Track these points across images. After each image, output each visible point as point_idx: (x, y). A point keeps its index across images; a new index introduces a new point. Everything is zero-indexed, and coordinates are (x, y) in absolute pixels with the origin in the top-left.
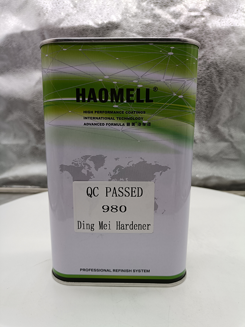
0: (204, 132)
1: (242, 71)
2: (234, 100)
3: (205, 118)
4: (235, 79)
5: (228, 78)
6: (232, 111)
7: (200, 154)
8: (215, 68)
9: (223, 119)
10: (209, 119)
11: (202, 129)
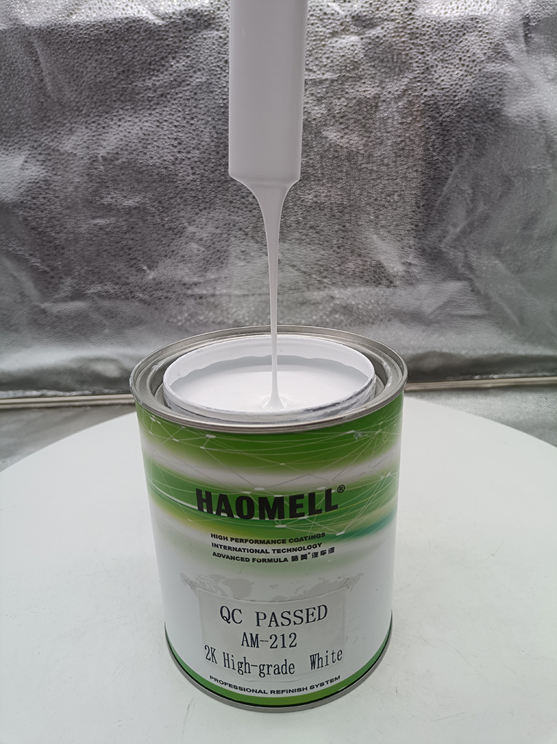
0: (413, 262)
1: (492, 120)
2: (474, 187)
3: (412, 230)
4: (477, 140)
5: (464, 138)
6: (470, 212)
7: (404, 310)
8: (433, 118)
9: (454, 231)
10: (422, 233)
11: (408, 254)
